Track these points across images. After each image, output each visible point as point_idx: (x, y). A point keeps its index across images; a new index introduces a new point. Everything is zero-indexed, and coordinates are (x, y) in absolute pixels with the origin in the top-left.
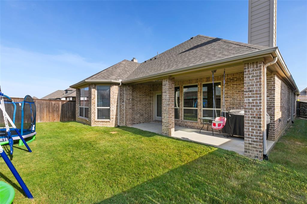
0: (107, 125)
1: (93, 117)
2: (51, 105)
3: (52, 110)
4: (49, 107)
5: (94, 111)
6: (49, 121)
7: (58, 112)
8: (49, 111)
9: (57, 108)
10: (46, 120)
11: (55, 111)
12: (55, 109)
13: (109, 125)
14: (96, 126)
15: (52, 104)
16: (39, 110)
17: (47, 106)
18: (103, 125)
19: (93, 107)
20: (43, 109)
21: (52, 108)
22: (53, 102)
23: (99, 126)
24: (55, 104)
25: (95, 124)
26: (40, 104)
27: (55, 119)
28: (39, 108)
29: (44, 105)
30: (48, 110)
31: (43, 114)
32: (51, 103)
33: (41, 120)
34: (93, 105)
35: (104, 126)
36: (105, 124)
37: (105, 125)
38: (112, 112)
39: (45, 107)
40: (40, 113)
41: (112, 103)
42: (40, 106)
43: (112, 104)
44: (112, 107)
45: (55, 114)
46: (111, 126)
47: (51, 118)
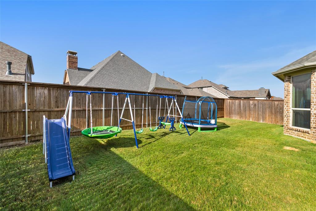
0: (305, 138)
1: (285, 122)
2: (273, 105)
3: (274, 112)
4: (272, 108)
5: (287, 113)
6: (272, 123)
7: (281, 114)
8: (272, 112)
9: (281, 109)
10: (268, 121)
11: (278, 113)
12: (278, 111)
13: (308, 138)
14: (289, 135)
15: (275, 104)
16: (262, 110)
17: (269, 107)
18: (299, 136)
19: (286, 108)
20: (266, 110)
21: (274, 109)
22: (276, 102)
23: (292, 136)
24: (278, 105)
25: (288, 132)
26: (263, 105)
27: (278, 122)
28: (262, 108)
29: (266, 105)
30: (270, 110)
31: (266, 114)
32: (273, 104)
33: (263, 120)
34: (285, 105)
35: (300, 138)
36: (302, 135)
37: (302, 137)
38: (313, 118)
39: (267, 108)
40: (263, 114)
41: (313, 102)
42: (263, 106)
43: (313, 104)
44: (313, 109)
45: (278, 116)
46: (311, 140)
47: (273, 120)
